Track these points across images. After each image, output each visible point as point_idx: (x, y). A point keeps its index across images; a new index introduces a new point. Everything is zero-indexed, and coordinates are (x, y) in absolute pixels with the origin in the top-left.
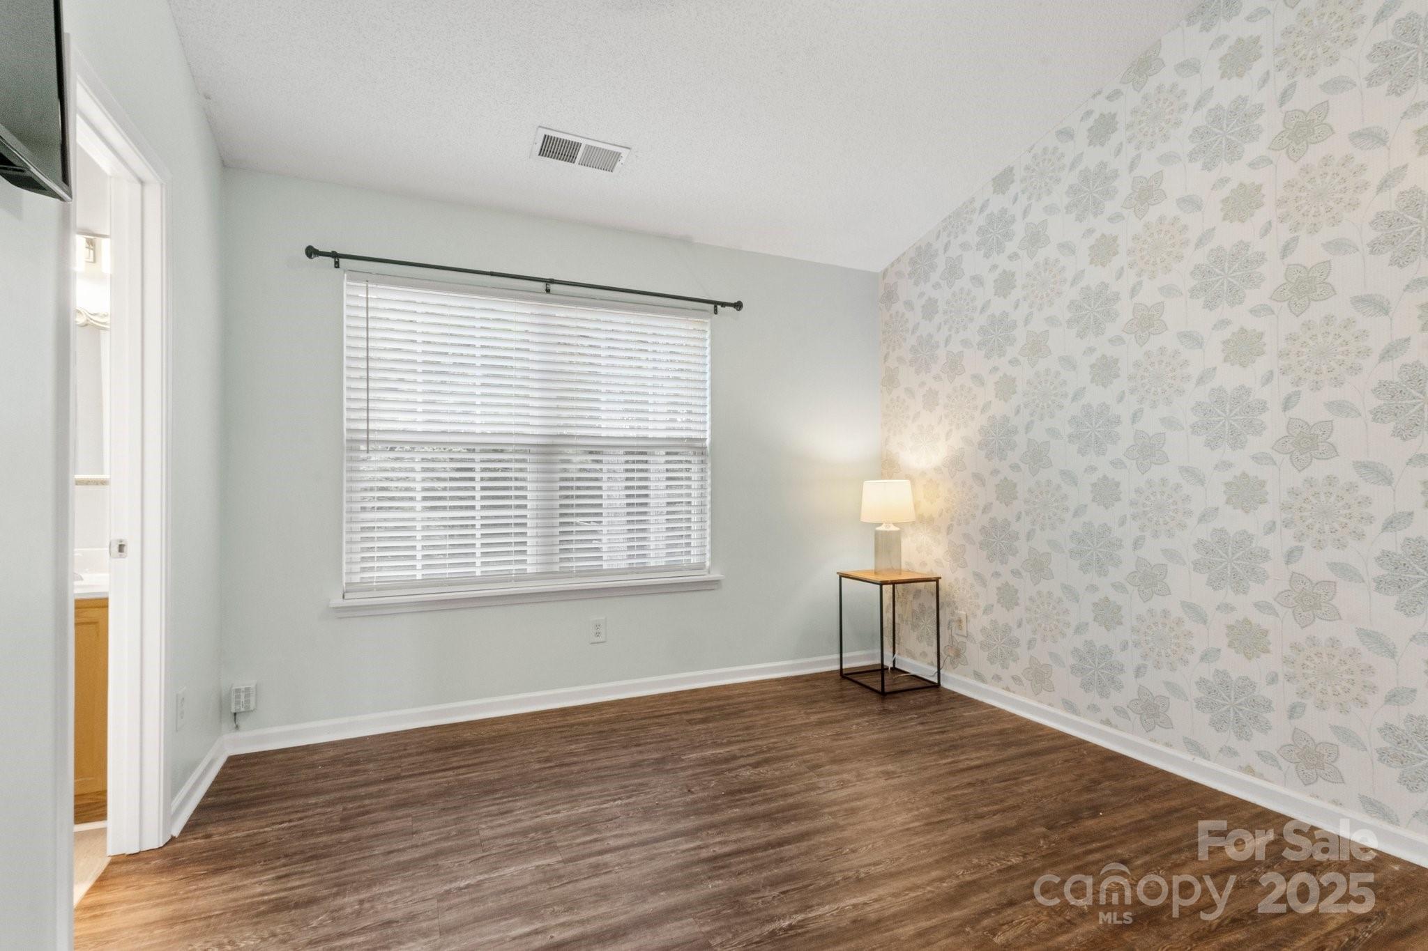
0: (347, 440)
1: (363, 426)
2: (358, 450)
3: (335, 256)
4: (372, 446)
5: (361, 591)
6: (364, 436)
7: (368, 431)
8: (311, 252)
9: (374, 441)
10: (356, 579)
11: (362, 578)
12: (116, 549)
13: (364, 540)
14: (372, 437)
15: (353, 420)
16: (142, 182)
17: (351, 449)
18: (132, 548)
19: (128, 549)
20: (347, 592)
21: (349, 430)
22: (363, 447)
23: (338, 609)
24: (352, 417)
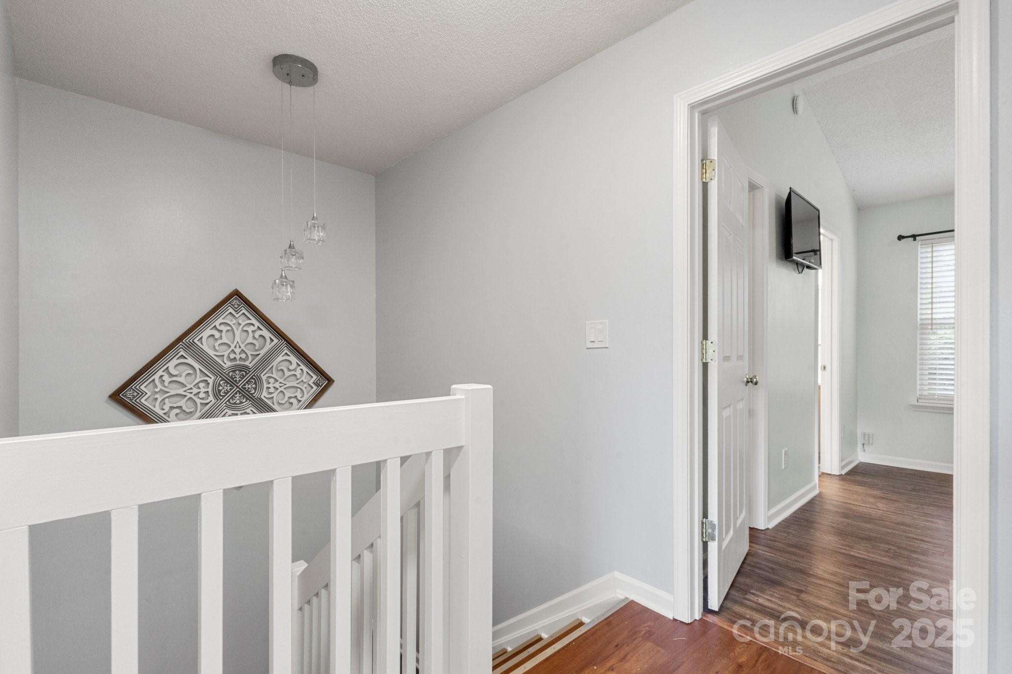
0: (920, 324)
1: (930, 317)
2: (927, 329)
3: (914, 237)
4: (934, 326)
5: (930, 399)
6: (930, 322)
7: (932, 319)
8: (900, 238)
9: (936, 324)
10: (926, 393)
11: (929, 393)
12: (823, 368)
13: (929, 384)
14: (934, 322)
15: (923, 313)
16: (832, 240)
17: (922, 329)
18: (828, 368)
19: (827, 368)
20: (920, 399)
21: (921, 319)
22: (930, 327)
23: (914, 406)
24: (923, 307)
